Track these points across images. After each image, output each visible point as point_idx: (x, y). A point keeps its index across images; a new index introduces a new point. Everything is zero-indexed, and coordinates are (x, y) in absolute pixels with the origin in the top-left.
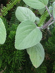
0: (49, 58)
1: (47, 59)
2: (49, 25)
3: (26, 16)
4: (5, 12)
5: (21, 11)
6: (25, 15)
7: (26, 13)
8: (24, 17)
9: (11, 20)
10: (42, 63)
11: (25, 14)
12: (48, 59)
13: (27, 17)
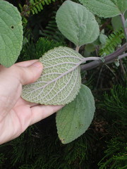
0: (101, 130)
1: (97, 130)
2: (120, 57)
3: (77, 25)
4: (37, 6)
5: (71, 12)
6: (76, 22)
7: (80, 19)
8: (73, 25)
9: (47, 27)
10: (79, 136)
11: (78, 20)
12: (99, 129)
13: (80, 28)
